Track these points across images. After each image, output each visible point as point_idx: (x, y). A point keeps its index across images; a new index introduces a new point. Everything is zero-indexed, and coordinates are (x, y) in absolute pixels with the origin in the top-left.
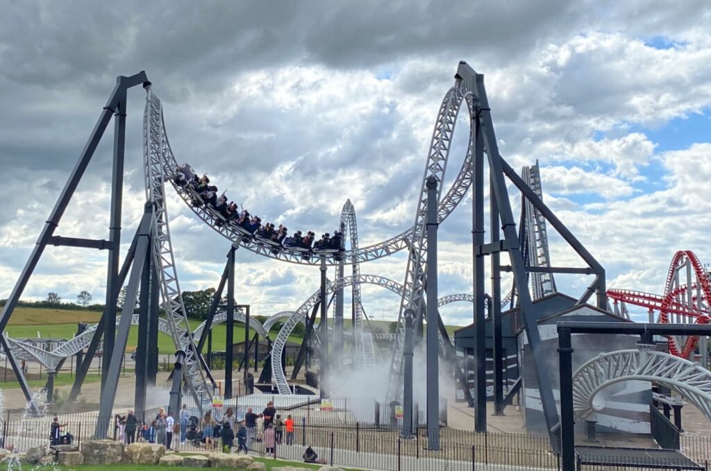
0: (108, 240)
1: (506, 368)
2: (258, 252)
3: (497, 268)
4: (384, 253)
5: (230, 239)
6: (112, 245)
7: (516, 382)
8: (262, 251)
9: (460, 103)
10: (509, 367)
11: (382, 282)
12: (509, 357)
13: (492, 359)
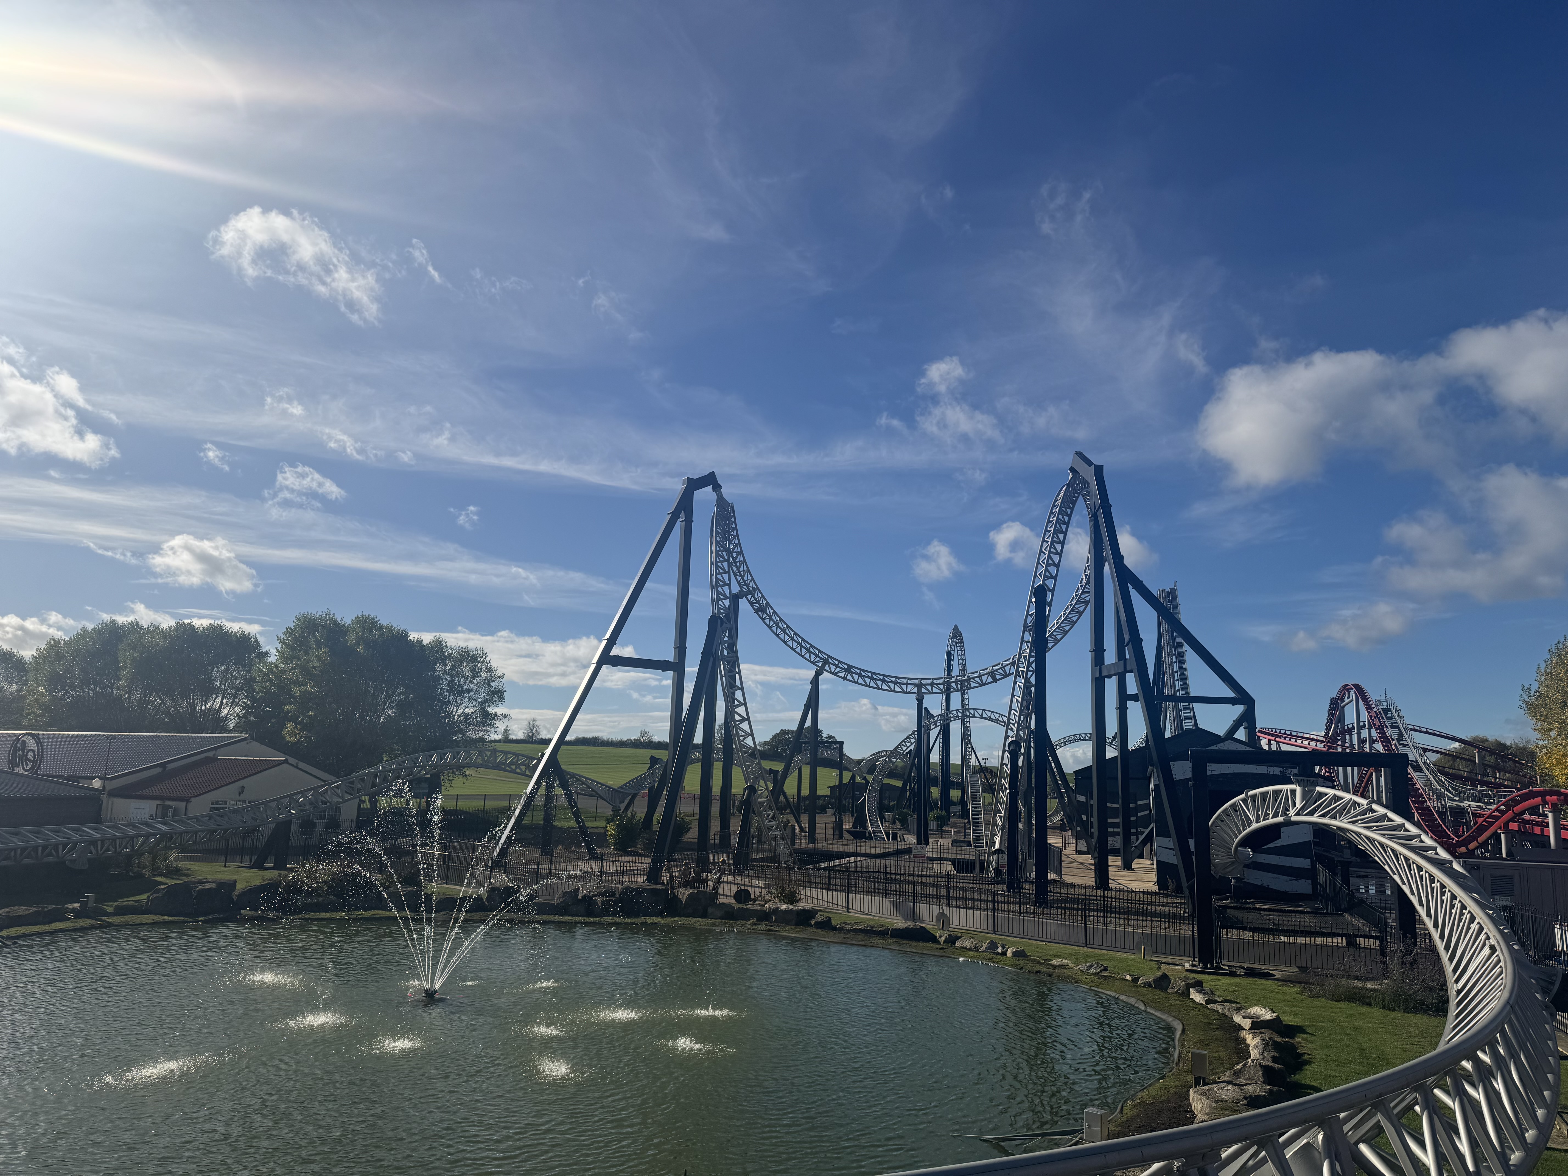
0: (671, 660)
1: (1136, 815)
2: (845, 678)
3: (1123, 698)
4: (990, 680)
5: (814, 663)
6: (677, 667)
7: (1147, 831)
8: (849, 677)
9: (1076, 501)
10: (1139, 814)
11: (993, 717)
12: (1139, 803)
13: (1118, 806)
